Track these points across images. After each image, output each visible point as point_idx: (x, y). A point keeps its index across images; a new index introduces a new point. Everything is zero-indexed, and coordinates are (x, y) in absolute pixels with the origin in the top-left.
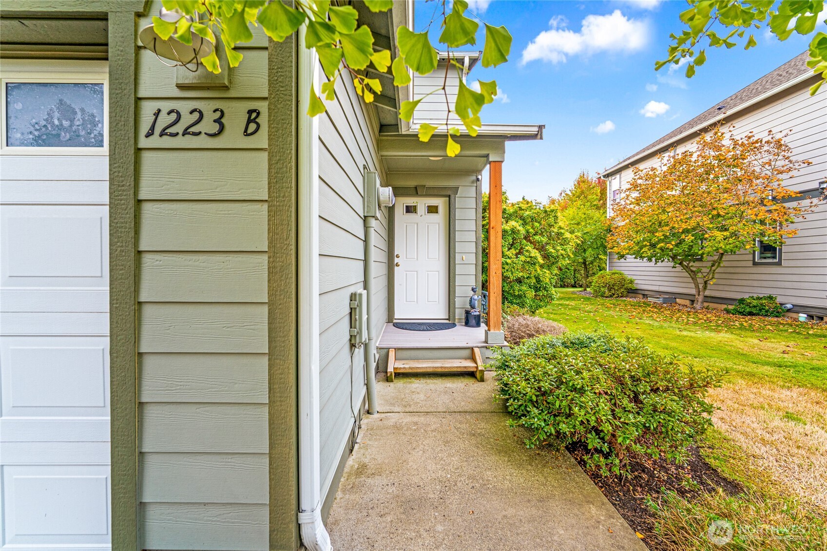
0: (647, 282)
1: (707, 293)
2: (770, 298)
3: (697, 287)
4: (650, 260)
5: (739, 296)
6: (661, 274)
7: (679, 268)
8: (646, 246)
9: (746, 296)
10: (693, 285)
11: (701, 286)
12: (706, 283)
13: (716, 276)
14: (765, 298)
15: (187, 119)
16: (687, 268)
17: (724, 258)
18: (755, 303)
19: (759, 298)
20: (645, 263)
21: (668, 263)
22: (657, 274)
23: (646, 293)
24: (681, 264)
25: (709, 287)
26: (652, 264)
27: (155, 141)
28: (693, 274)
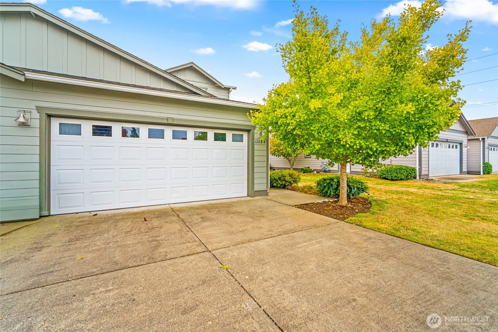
0: (275, 164)
1: (294, 167)
2: (309, 167)
3: (291, 165)
4: (277, 156)
5: (301, 168)
6: (280, 161)
7: (286, 159)
8: (276, 151)
9: (303, 167)
10: (290, 165)
11: (292, 165)
12: (293, 163)
13: (296, 161)
14: (307, 168)
15: (259, 141)
16: (288, 159)
17: (298, 155)
18: (305, 169)
19: (306, 168)
20: (275, 157)
21: (282, 157)
22: (278, 161)
23: (274, 168)
24: (286, 158)
25: (294, 165)
26: (277, 157)
27: (256, 144)
28: (290, 161)
